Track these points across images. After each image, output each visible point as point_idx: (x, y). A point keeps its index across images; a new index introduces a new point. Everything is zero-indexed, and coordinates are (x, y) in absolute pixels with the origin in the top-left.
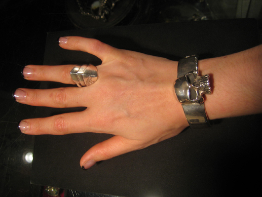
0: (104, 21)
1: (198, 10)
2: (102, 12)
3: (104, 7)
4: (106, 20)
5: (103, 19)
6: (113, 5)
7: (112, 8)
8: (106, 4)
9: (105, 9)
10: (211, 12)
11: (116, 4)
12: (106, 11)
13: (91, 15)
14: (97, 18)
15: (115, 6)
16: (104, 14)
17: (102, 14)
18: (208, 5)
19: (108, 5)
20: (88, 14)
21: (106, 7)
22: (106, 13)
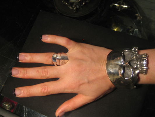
0: (75, 12)
1: (134, 24)
2: (75, 6)
3: (77, 3)
4: (76, 11)
5: (74, 10)
6: (84, 3)
7: (82, 5)
8: (79, 2)
9: (78, 4)
10: (142, 28)
11: (86, 4)
12: (78, 6)
13: (68, 5)
14: (71, 8)
15: (84, 5)
16: (76, 7)
17: (75, 7)
18: (142, 22)
19: (80, 3)
20: (66, 3)
21: (79, 3)
22: (78, 7)
